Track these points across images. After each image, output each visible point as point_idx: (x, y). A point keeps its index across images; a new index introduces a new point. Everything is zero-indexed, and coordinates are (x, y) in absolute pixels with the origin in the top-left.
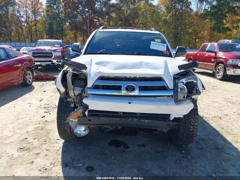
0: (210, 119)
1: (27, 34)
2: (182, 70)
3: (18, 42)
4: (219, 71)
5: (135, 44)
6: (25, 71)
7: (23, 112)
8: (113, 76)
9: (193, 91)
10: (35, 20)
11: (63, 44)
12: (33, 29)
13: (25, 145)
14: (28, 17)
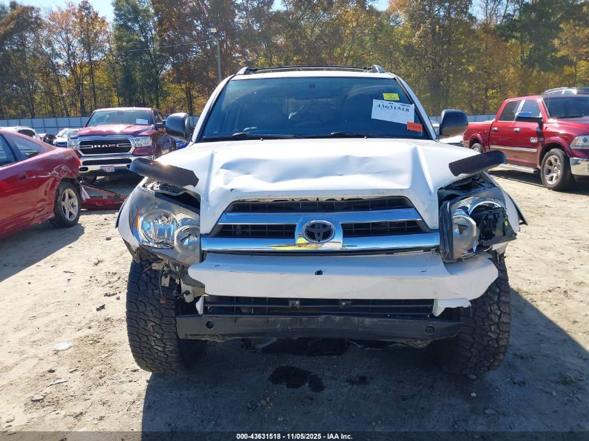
0: (539, 296)
1: (73, 96)
2: (462, 176)
3: (50, 117)
4: (550, 167)
5: (335, 108)
6: (58, 190)
7: (50, 298)
8: (269, 199)
9: (494, 233)
10: (91, 62)
11: (156, 117)
12: (85, 85)
13: (48, 390)
14: (72, 55)
